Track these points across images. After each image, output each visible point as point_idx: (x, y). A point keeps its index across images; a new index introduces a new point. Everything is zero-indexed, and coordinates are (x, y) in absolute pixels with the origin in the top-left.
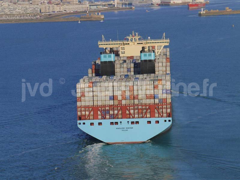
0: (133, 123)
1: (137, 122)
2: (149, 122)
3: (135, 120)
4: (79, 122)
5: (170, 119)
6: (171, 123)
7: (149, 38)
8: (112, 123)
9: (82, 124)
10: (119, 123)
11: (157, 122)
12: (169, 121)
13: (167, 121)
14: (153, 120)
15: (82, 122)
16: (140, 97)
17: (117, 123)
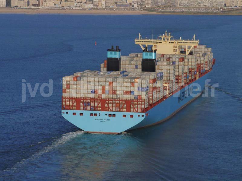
0: (110, 115)
1: (114, 115)
2: (125, 116)
3: (112, 113)
4: (63, 111)
5: (144, 114)
6: (144, 118)
7: (181, 38)
8: (92, 114)
9: (65, 113)
10: (98, 115)
11: (132, 116)
12: (143, 116)
13: (141, 116)
14: (128, 114)
15: (65, 111)
16: (118, 92)
17: (96, 115)
